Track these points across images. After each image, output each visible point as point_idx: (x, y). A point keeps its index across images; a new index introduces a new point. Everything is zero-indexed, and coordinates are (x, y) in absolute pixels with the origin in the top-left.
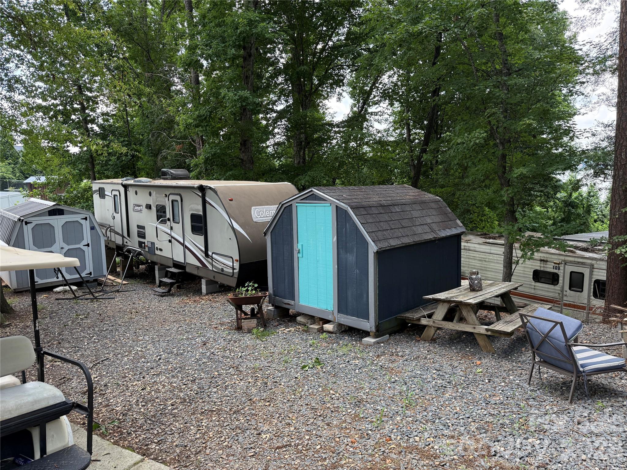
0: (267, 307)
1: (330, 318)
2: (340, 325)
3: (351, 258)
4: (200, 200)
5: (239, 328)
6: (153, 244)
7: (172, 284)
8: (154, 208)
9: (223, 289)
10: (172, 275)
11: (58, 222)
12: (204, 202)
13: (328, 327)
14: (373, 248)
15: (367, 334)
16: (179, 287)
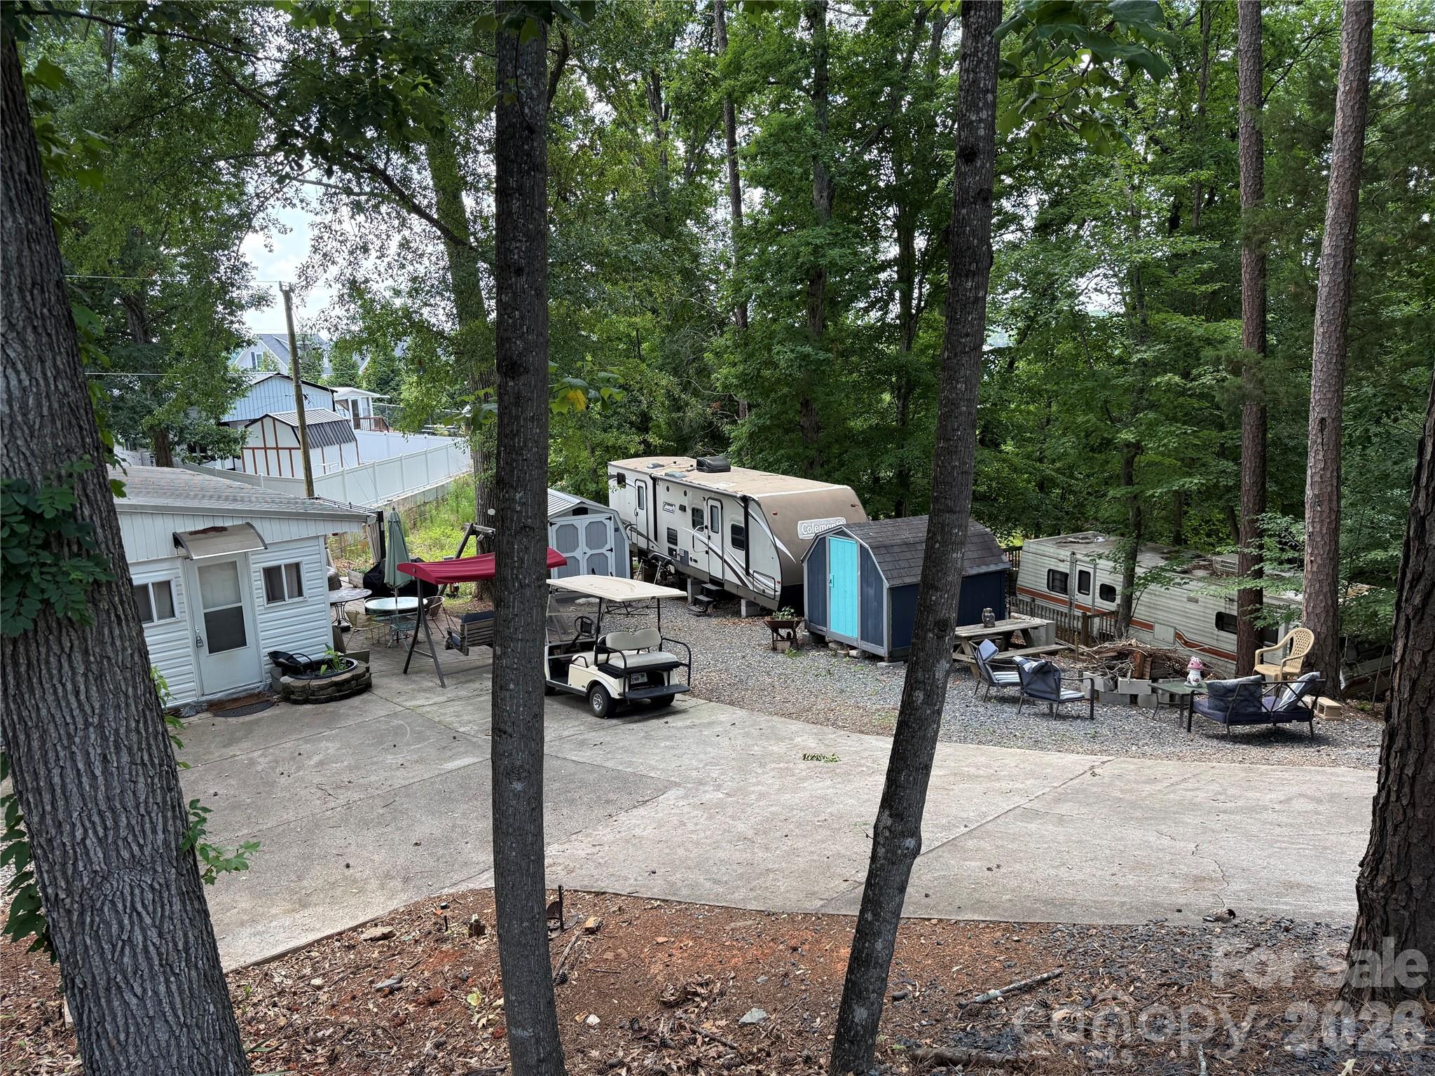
0: (801, 633)
1: (855, 644)
2: (864, 652)
3: (871, 592)
4: (743, 510)
5: (774, 649)
6: (686, 553)
7: (709, 603)
8: (689, 511)
9: (765, 612)
10: (708, 593)
11: (581, 522)
12: (747, 514)
13: (853, 653)
14: (886, 585)
15: (881, 659)
16: (715, 607)
